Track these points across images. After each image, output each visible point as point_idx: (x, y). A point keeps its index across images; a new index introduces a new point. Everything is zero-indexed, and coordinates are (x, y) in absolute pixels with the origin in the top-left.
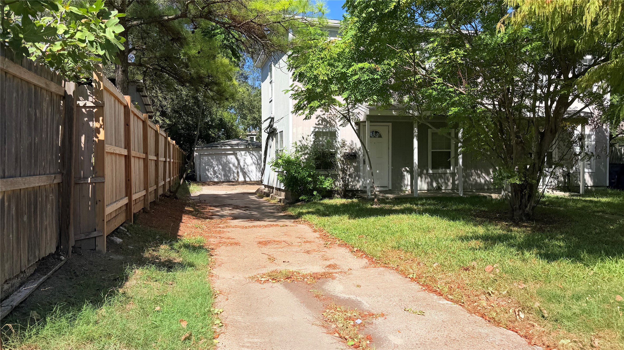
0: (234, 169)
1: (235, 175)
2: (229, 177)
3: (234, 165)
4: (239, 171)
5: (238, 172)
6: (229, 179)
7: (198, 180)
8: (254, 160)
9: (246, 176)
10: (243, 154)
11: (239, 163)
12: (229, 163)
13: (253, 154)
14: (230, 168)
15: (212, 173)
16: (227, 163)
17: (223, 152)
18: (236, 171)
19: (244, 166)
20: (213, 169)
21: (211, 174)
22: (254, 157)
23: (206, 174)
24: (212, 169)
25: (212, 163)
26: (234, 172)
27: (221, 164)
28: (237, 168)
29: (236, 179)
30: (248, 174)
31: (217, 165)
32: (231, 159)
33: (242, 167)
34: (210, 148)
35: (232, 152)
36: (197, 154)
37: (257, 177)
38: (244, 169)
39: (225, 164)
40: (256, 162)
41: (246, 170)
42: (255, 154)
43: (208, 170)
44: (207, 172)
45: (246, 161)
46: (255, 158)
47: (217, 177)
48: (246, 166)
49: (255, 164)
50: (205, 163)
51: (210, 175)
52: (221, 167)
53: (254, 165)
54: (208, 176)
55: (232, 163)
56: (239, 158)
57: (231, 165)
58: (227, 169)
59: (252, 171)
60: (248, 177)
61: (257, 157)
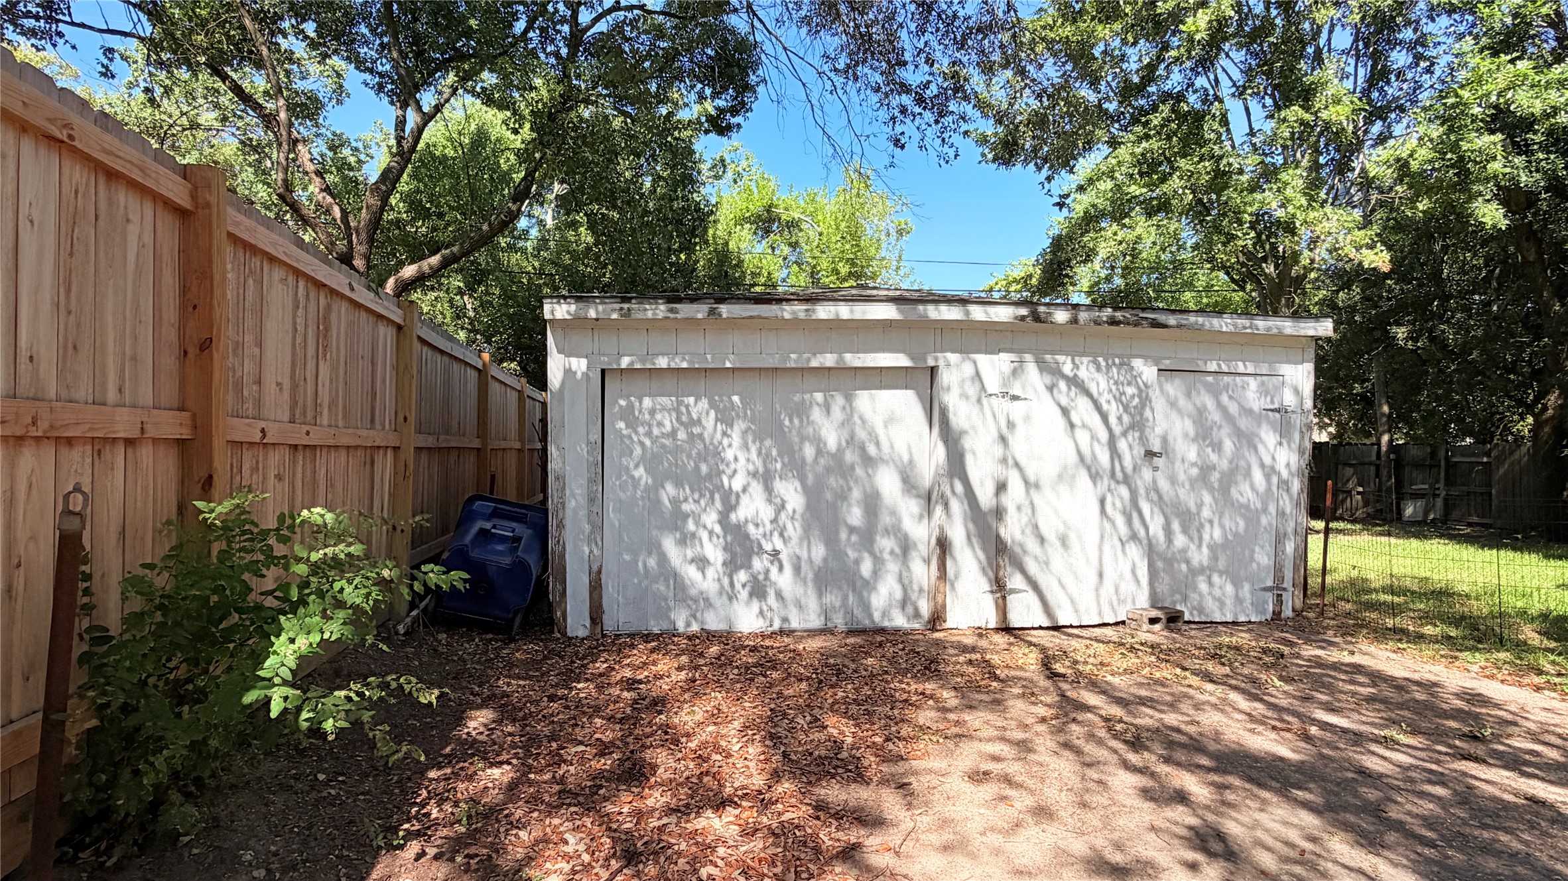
0: (908, 510)
1: (922, 572)
2: (862, 587)
3: (908, 482)
4: (957, 534)
5: (943, 545)
6: (866, 607)
7: (577, 623)
8: (1083, 437)
9: (1015, 581)
10: (993, 385)
11: (956, 464)
12: (869, 461)
13: (1075, 382)
14: (872, 503)
15: (714, 553)
16: (850, 457)
17: (829, 360)
18: (921, 533)
19: (1001, 487)
20: (723, 520)
21: (702, 563)
22: (1083, 410)
23: (663, 559)
24: (711, 519)
25: (714, 454)
26: (906, 547)
27: (797, 468)
28: (929, 499)
29: (925, 608)
30: (1032, 568)
31: (766, 479)
32: (889, 421)
33: (985, 496)
34: (700, 311)
35: (901, 360)
36: (580, 365)
37: (1108, 589)
38: (999, 513)
39: (838, 466)
40: (1104, 457)
41: (1012, 530)
42: (1098, 383)
43: (676, 521)
44: (669, 545)
45: (1019, 447)
46: (1095, 421)
47: (758, 590)
48: (1016, 488)
49: (1095, 477)
50: (651, 461)
51: (691, 573)
52: (792, 494)
53: (1083, 477)
54: (675, 576)
55: (892, 461)
56: (961, 412)
57: (888, 483)
58: (855, 515)
59: (1064, 541)
60: (1035, 587)
61: (1113, 410)
